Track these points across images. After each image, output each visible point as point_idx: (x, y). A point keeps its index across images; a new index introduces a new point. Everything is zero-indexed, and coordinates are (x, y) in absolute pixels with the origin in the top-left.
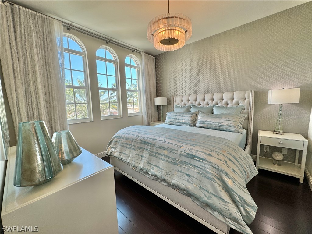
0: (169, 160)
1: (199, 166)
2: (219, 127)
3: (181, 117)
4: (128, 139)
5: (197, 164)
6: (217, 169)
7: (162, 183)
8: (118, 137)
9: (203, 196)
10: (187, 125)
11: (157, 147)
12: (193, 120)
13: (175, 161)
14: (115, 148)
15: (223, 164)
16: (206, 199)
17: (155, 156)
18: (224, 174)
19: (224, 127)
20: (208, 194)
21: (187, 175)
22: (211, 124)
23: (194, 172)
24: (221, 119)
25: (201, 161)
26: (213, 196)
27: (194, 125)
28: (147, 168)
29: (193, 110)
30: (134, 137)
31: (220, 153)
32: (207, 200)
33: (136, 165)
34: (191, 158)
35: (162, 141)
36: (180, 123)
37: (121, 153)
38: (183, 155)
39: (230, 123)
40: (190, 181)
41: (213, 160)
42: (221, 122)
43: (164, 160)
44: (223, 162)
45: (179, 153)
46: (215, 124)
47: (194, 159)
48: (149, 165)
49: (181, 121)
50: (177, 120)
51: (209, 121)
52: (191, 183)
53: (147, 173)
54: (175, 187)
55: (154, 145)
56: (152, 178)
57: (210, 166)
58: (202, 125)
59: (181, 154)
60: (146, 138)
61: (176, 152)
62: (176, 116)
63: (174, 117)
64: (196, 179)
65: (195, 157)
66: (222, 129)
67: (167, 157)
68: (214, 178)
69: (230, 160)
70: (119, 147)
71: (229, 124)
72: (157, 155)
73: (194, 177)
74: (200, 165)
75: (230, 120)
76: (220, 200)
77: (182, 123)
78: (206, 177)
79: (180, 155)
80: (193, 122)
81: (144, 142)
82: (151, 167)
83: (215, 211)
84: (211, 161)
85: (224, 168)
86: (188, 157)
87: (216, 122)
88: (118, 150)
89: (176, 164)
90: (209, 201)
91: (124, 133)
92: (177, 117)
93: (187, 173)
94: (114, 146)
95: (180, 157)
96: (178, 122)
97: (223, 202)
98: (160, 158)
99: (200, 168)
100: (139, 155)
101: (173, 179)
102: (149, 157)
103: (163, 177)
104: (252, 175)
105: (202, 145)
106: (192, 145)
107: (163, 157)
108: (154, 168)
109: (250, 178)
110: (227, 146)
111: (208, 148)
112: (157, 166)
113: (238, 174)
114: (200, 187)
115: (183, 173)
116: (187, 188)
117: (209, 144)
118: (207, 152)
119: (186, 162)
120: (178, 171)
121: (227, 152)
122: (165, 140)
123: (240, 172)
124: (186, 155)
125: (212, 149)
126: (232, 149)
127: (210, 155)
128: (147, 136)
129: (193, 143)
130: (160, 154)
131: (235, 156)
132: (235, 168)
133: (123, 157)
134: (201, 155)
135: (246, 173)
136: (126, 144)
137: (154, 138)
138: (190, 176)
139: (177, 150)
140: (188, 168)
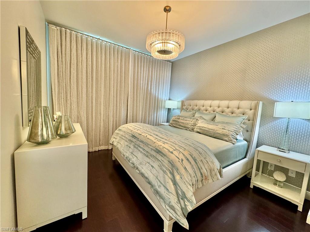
0: (144, 153)
2: (214, 134)
3: (182, 121)
4: (124, 132)
5: (160, 158)
6: (172, 165)
8: (120, 130)
9: (156, 185)
10: (186, 128)
11: (139, 141)
12: (193, 125)
13: (148, 154)
16: (157, 187)
17: (137, 148)
18: (175, 169)
19: (218, 135)
20: (159, 184)
21: (152, 166)
24: (218, 127)
25: (162, 156)
26: (162, 186)
27: (192, 130)
28: (131, 157)
30: (129, 131)
31: (182, 153)
32: (158, 188)
33: (125, 154)
34: (157, 153)
35: (144, 136)
36: (181, 126)
38: (153, 150)
39: (225, 132)
40: (152, 171)
41: (172, 157)
42: (216, 129)
43: (141, 152)
44: (179, 160)
45: (151, 147)
46: (210, 130)
47: (159, 154)
48: (132, 155)
49: (182, 124)
50: (179, 123)
51: (205, 128)
52: (152, 173)
53: (129, 161)
54: (142, 175)
55: (138, 139)
56: (131, 166)
57: (167, 161)
58: (198, 130)
60: (135, 133)
61: (149, 146)
63: (177, 120)
64: (156, 170)
65: (160, 152)
66: (216, 136)
67: (144, 149)
68: (167, 171)
69: (188, 160)
70: (118, 138)
71: (223, 132)
72: (138, 147)
73: (155, 168)
74: (161, 160)
75: (225, 129)
76: (166, 190)
77: (183, 127)
78: (162, 170)
80: (192, 127)
81: (133, 136)
83: (161, 198)
84: (169, 157)
85: (178, 165)
88: (117, 140)
89: (147, 156)
90: (159, 190)
91: (124, 127)
92: (179, 120)
93: (152, 165)
95: (151, 151)
96: (179, 125)
98: (139, 151)
99: (161, 162)
100: (128, 146)
101: (143, 169)
102: (133, 149)
103: (137, 165)
104: (213, 180)
105: (172, 144)
106: (164, 143)
107: (141, 150)
108: (134, 157)
109: (208, 182)
110: (195, 149)
111: (174, 147)
112: (136, 157)
113: (188, 171)
114: (157, 177)
115: (150, 164)
116: (149, 177)
117: (179, 144)
118: (171, 150)
119: (154, 156)
120: (148, 162)
121: (190, 153)
122: (147, 136)
123: (193, 172)
124: (155, 150)
125: (178, 148)
126: (198, 152)
127: (172, 153)
128: (137, 131)
129: (166, 141)
130: (140, 147)
131: (196, 158)
132: (188, 167)
133: (119, 146)
134: (165, 151)
135: (202, 175)
136: (123, 136)
137: (141, 133)
138: (153, 168)
139: (151, 145)
140: (154, 160)
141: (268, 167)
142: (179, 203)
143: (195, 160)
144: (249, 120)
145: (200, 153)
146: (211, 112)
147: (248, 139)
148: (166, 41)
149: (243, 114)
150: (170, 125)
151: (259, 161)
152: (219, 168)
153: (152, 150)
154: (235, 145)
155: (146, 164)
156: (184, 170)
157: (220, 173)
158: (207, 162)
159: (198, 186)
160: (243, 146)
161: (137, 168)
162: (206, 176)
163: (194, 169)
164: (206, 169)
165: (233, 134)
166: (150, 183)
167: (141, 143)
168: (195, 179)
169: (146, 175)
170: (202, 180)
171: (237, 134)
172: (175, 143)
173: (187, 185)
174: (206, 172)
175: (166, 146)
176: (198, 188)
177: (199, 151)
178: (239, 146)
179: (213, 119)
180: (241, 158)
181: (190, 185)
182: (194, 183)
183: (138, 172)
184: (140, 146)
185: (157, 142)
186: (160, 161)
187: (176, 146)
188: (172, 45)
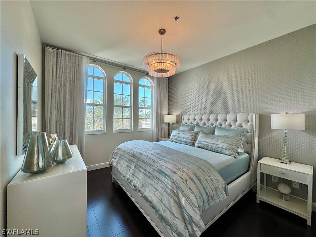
0: (146, 173)
1: (164, 182)
2: (215, 148)
3: (183, 136)
4: (124, 151)
5: (163, 179)
6: (176, 186)
7: (139, 194)
8: (119, 149)
9: (161, 209)
10: (186, 143)
11: (140, 161)
12: (194, 139)
13: (150, 175)
14: (115, 159)
15: (183, 182)
16: (162, 212)
17: (138, 169)
18: (180, 191)
19: (219, 149)
20: (164, 208)
21: (155, 188)
22: (207, 145)
23: (159, 187)
24: (218, 141)
25: (166, 177)
26: (167, 211)
27: (193, 145)
28: (131, 178)
29: (196, 130)
30: (129, 150)
31: (185, 172)
32: (163, 213)
33: (125, 175)
34: (160, 173)
35: (145, 155)
36: (182, 141)
37: (118, 163)
38: (155, 170)
39: (225, 146)
40: (156, 194)
41: (175, 177)
42: (217, 144)
43: (143, 173)
44: (183, 181)
45: (153, 168)
46: (211, 145)
47: (162, 175)
48: (133, 176)
49: (182, 140)
50: (179, 138)
51: (206, 142)
52: (156, 196)
53: (130, 183)
54: (146, 198)
55: (139, 158)
56: (133, 188)
57: (171, 183)
58: (200, 145)
59: (155, 169)
60: (135, 152)
61: (151, 166)
62: (179, 134)
63: (177, 135)
64: (160, 193)
65: (163, 172)
66: (217, 151)
67: (146, 170)
68: (172, 194)
69: (192, 180)
70: (118, 158)
71: (224, 146)
72: (139, 168)
73: (159, 191)
75: (226, 142)
76: (171, 215)
77: (183, 142)
78: (166, 193)
79: (154, 169)
80: (193, 141)
81: (134, 156)
82: (134, 178)
83: (167, 224)
84: (173, 178)
85: (182, 186)
86: (158, 172)
87: (212, 144)
88: (116, 160)
89: (150, 178)
90: (164, 215)
91: (124, 146)
92: (180, 135)
93: (155, 187)
94: (115, 157)
96: (179, 141)
97: (173, 216)
98: (141, 171)
99: (164, 183)
100: (128, 167)
101: (146, 191)
102: (134, 169)
103: (139, 188)
104: (219, 199)
105: (175, 163)
106: (166, 162)
107: (143, 170)
108: (136, 179)
109: (214, 202)
110: (198, 167)
111: (177, 166)
112: (138, 178)
113: (194, 193)
114: (161, 201)
115: (153, 186)
116: (152, 200)
117: (182, 163)
118: (174, 170)
119: (157, 177)
120: (150, 184)
121: (193, 172)
122: (148, 155)
123: (199, 193)
124: (158, 170)
125: (181, 167)
126: (201, 170)
127: (175, 173)
128: (137, 151)
129: (168, 160)
130: (141, 167)
131: (201, 177)
132: (193, 188)
133: (119, 167)
134: (168, 172)
135: (208, 195)
136: (122, 156)
137: (141, 152)
138: (156, 190)
139: (152, 165)
140: (157, 182)
141: (272, 180)
142: (186, 229)
143: (199, 179)
144: (248, 132)
145: (203, 171)
146: (210, 126)
147: (249, 151)
148: (162, 61)
149: (242, 127)
150: (170, 141)
151: (262, 174)
152: (224, 187)
153: (154, 171)
154: (237, 159)
155: (148, 186)
156: (189, 192)
157: (226, 191)
158: (212, 180)
159: (204, 207)
160: (245, 159)
161: (139, 191)
162: (212, 196)
163: (199, 189)
164: (211, 188)
165: (234, 148)
166: (154, 207)
167: (142, 163)
168: (201, 200)
169: (150, 199)
170: (208, 200)
171: (238, 148)
172: (178, 161)
173: (193, 208)
174: (212, 192)
175: (169, 166)
176: (205, 209)
177: (202, 169)
178: (241, 160)
179: (213, 133)
180: (244, 172)
181: (197, 208)
182: (201, 205)
183: (141, 195)
184: (142, 166)
185: (159, 162)
186: (163, 182)
187: (179, 165)
188: (169, 64)
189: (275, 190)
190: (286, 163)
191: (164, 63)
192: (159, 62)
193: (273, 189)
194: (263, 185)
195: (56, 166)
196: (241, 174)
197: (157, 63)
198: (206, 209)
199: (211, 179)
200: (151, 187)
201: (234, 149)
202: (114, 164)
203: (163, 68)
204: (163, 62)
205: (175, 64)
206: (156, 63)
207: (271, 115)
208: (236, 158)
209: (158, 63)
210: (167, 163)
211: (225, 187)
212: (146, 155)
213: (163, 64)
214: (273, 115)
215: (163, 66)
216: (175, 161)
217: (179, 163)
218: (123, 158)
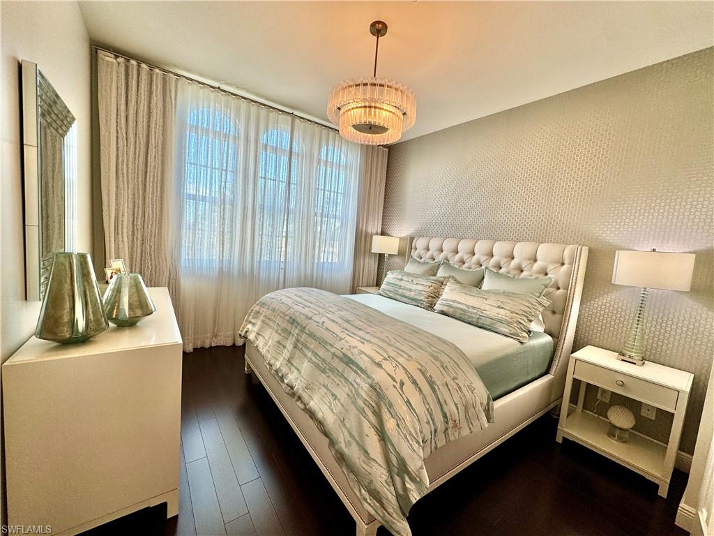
0: (317, 361)
1: (353, 382)
2: (478, 318)
3: (409, 286)
4: (274, 310)
5: (352, 376)
6: (378, 394)
7: (299, 403)
8: (263, 304)
9: (341, 439)
10: (416, 302)
11: (306, 334)
12: (433, 295)
13: (325, 365)
14: (254, 324)
15: (394, 386)
16: (343, 445)
17: (301, 350)
18: (385, 405)
19: (488, 322)
20: (348, 438)
21: (333, 395)
22: (462, 309)
23: (342, 392)
24: (487, 302)
25: (357, 373)
26: (354, 443)
27: (431, 307)
28: (284, 370)
29: (441, 273)
30: (283, 309)
32: (344, 448)
33: (272, 362)
34: (347, 364)
35: (318, 322)
36: (406, 297)
38: (337, 357)
39: (502, 314)
40: (333, 407)
41: (378, 375)
42: (483, 308)
43: (310, 360)
44: (394, 383)
45: (333, 350)
46: (471, 310)
47: (350, 367)
48: (289, 365)
49: (408, 293)
50: (401, 291)
51: (459, 303)
52: (333, 412)
53: (282, 379)
54: (311, 414)
55: (305, 328)
56: (287, 391)
57: (367, 385)
58: (445, 309)
59: (336, 354)
60: (297, 314)
61: (329, 347)
62: (402, 280)
63: (397, 282)
64: (342, 404)
65: (353, 362)
66: (483, 324)
67: (316, 354)
68: (366, 409)
69: (415, 382)
70: (259, 323)
71: (500, 316)
72: (303, 349)
73: (340, 402)
74: (355, 381)
75: (504, 307)
76: (362, 453)
77: (409, 298)
78: (355, 406)
79: (334, 354)
80: (430, 299)
81: (293, 321)
82: (290, 369)
83: (352, 471)
84: (373, 376)
85: (392, 394)
86: (343, 362)
87: (473, 308)
88: (256, 329)
89: (323, 371)
90: (346, 450)
91: (273, 298)
92: (402, 284)
93: (334, 392)
94: (253, 321)
95: (333, 358)
96: (401, 295)
97: (364, 455)
98: (305, 356)
99: (353, 386)
100: (280, 344)
101: (313, 400)
102: (292, 351)
103: (300, 392)
104: (470, 429)
105: (381, 344)
106: (363, 341)
107: (310, 354)
108: (293, 372)
109: (459, 433)
110: (432, 356)
111: (386, 351)
112: (298, 370)
113: (415, 411)
114: (343, 421)
115: (328, 390)
116: (325, 420)
117: (397, 344)
118: (378, 359)
119: (338, 371)
120: (324, 385)
121: (420, 367)
122: (324, 322)
123: (426, 412)
124: (342, 356)
125: (393, 354)
126: (438, 364)
127: (379, 365)
128: (302, 310)
129: (368, 337)
130: (307, 348)
131: (435, 379)
132: (416, 400)
133: (260, 343)
134: (363, 362)
135: (447, 418)
136: (269, 319)
137: (310, 315)
138: (335, 399)
139: (331, 345)
140: (338, 382)
141: (597, 396)
142: (391, 484)
143: (431, 384)
144: (558, 288)
145: (443, 366)
146: (473, 266)
147: (554, 330)
148: (373, 105)
149: (546, 274)
150: (380, 295)
151: (577, 383)
152: (485, 402)
153: (335, 357)
154: (525, 345)
155: (319, 388)
156: (405, 408)
157: (488, 412)
158: (460, 388)
159: (435, 443)
160: (543, 346)
161: (300, 398)
162: (455, 421)
163: (428, 404)
164: (456, 404)
165: (520, 320)
166: (326, 434)
167: (309, 339)
168: (430, 428)
169: (320, 415)
170: (447, 429)
171: (531, 321)
172: (388, 341)
173: (411, 442)
174: (456, 411)
175: (367, 348)
176: (436, 447)
177: (441, 362)
178: (533, 348)
179: (479, 283)
180: (537, 375)
181: (418, 442)
182: (428, 436)
183: (302, 406)
184: (308, 345)
185: (348, 338)
186: (351, 383)
187: (390, 350)
188: (388, 113)
189: (601, 417)
190: (635, 364)
191: (377, 110)
192: (365, 107)
193: (597, 416)
194: (575, 406)
195: (114, 330)
196: (530, 378)
197: (361, 107)
198: (439, 446)
199: (458, 384)
200: (325, 390)
201: (520, 323)
202: (251, 337)
203: (373, 120)
204: (375, 107)
205: (404, 114)
206: (357, 107)
207: (617, 252)
208: (522, 343)
209: (363, 109)
210: (363, 343)
211: (488, 403)
212: (321, 322)
213: (375, 112)
214: (621, 252)
215: (375, 115)
216: (383, 340)
217: (390, 345)
218: (271, 323)
